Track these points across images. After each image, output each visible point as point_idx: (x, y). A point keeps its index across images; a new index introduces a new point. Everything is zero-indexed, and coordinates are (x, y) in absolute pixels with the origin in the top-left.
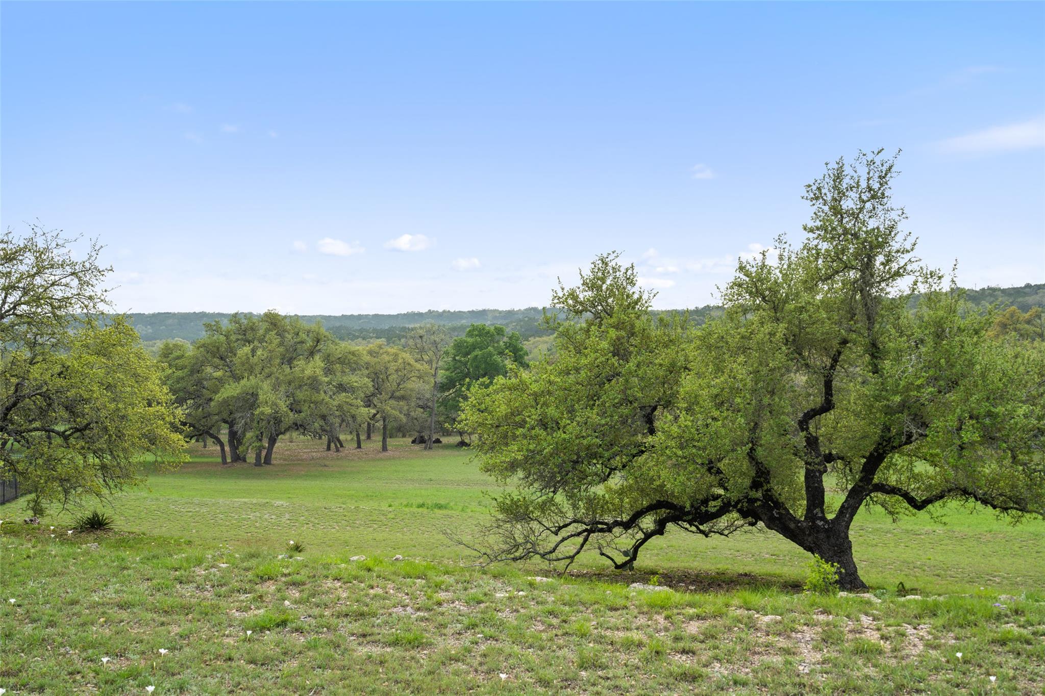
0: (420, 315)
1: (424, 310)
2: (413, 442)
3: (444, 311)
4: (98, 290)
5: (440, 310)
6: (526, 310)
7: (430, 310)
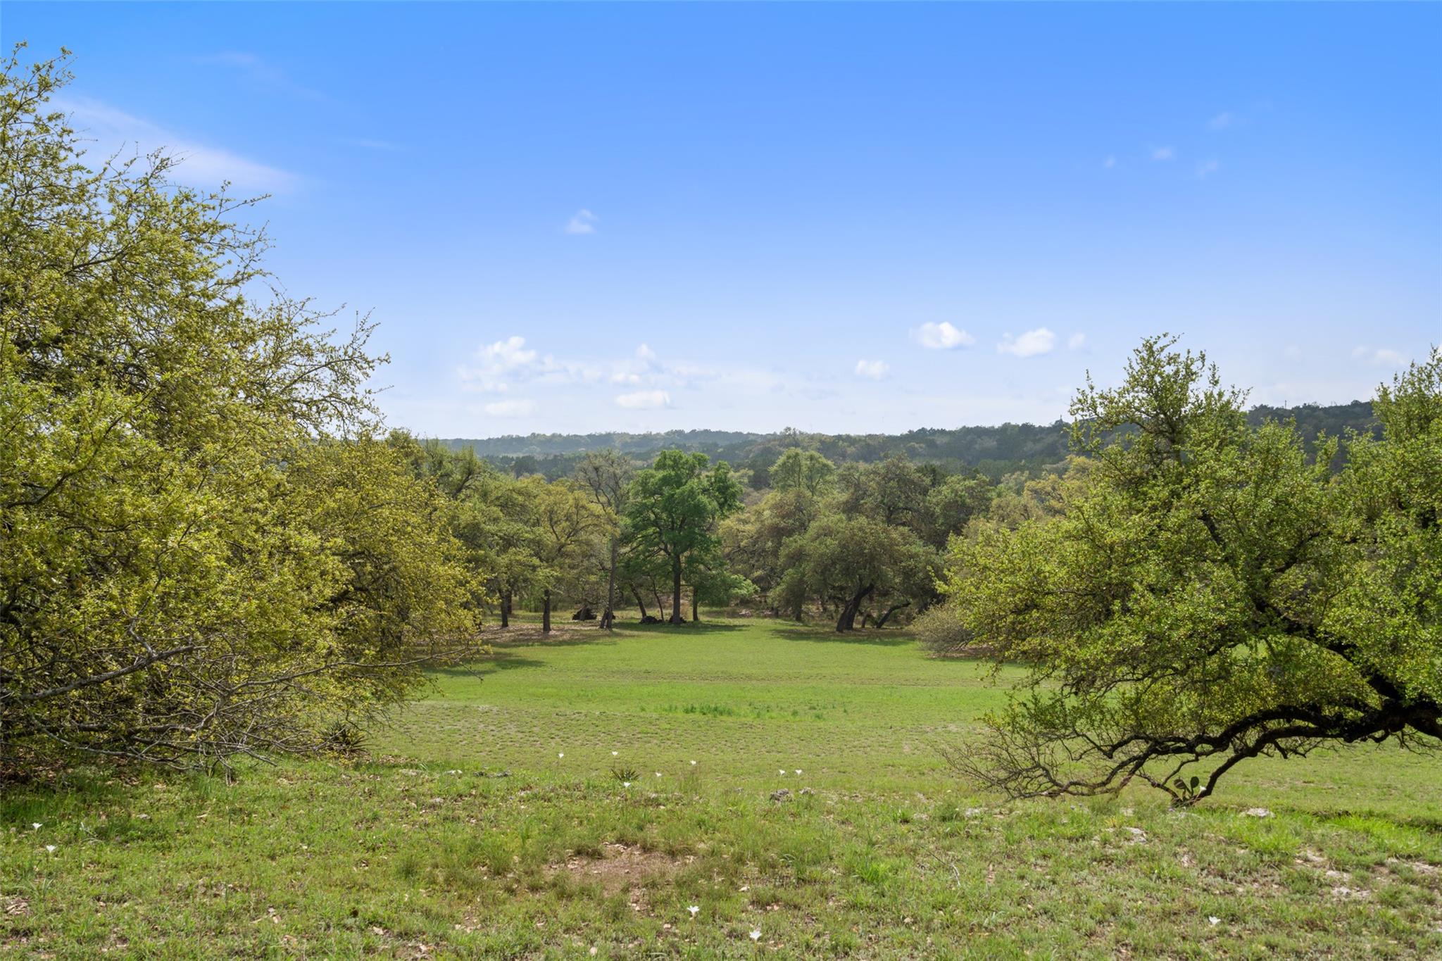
0: (520, 440)
1: (525, 434)
2: (575, 617)
3: (554, 436)
4: (360, 390)
5: (548, 434)
6: (667, 434)
7: (533, 434)
